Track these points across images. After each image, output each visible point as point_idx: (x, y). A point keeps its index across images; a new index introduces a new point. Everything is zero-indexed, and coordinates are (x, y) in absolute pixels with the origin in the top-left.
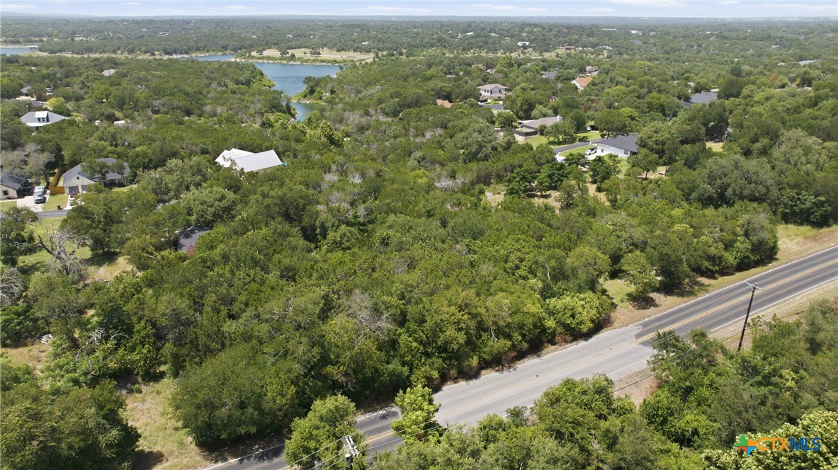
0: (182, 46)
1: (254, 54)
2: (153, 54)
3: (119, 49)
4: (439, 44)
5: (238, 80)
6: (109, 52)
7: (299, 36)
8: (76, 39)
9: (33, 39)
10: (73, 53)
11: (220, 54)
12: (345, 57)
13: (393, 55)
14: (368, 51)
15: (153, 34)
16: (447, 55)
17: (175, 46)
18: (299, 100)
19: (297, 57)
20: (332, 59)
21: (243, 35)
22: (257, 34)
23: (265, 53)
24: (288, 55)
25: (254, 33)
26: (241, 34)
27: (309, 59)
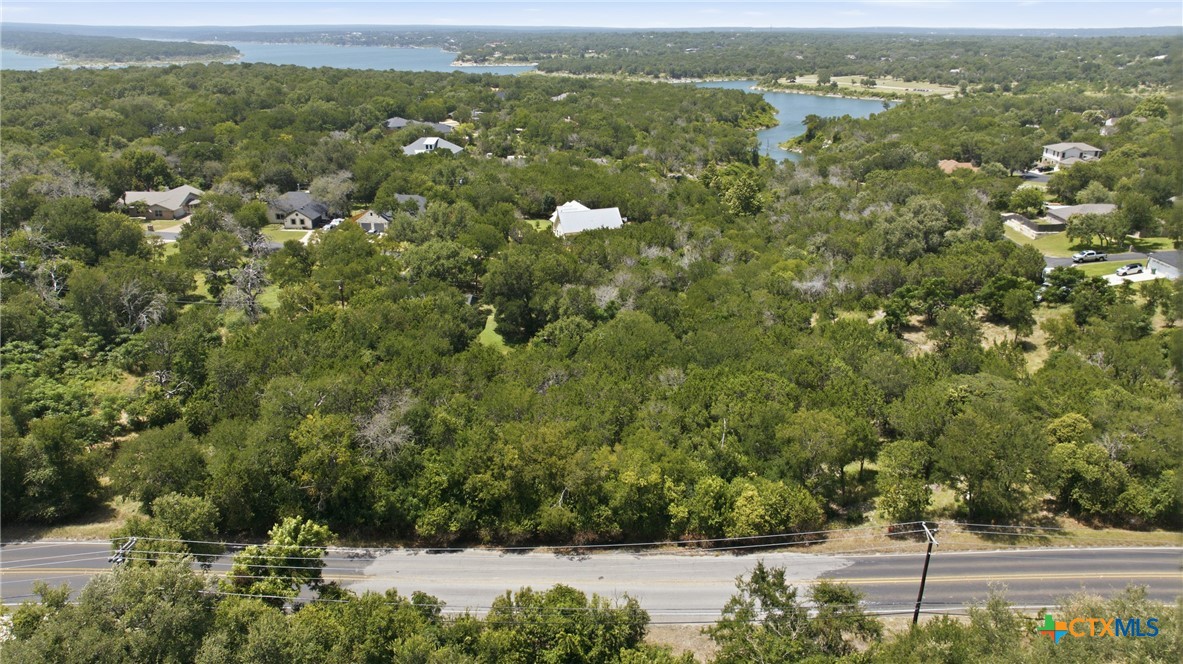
0: (695, 67)
1: (783, 81)
2: (657, 77)
3: (620, 69)
4: (1084, 76)
5: (721, 115)
6: (608, 72)
7: (865, 57)
8: (587, 55)
9: (542, 55)
10: (570, 72)
11: (744, 79)
12: (911, 90)
13: (992, 90)
14: (953, 82)
15: (678, 50)
16: (1087, 93)
17: (688, 66)
18: (790, 147)
19: (839, 87)
20: (890, 92)
21: (786, 55)
22: (805, 54)
23: (799, 80)
24: (828, 84)
25: (802, 52)
26: (783, 53)
27: (855, 92)
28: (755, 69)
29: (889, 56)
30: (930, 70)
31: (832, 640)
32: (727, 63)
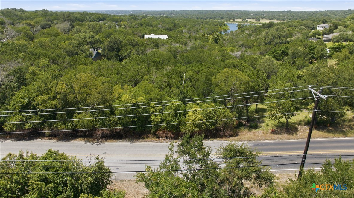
1: (231, 20)
7: (257, 15)
15: (200, 14)
20: (264, 22)
21: (232, 14)
22: (238, 14)
23: (236, 20)
24: (245, 21)
25: (237, 13)
26: (231, 14)
27: (254, 22)
28: (223, 18)
29: (264, 14)
30: (277, 17)
31: (235, 186)
32: (214, 16)
